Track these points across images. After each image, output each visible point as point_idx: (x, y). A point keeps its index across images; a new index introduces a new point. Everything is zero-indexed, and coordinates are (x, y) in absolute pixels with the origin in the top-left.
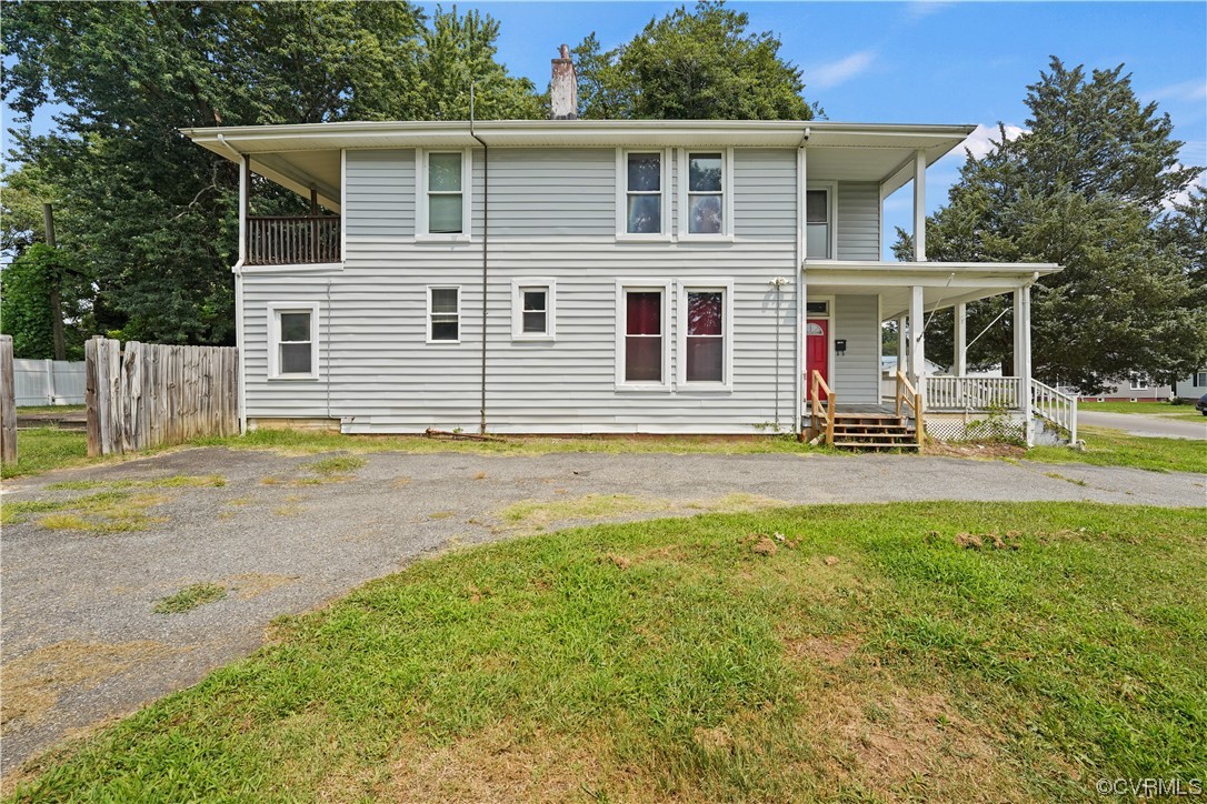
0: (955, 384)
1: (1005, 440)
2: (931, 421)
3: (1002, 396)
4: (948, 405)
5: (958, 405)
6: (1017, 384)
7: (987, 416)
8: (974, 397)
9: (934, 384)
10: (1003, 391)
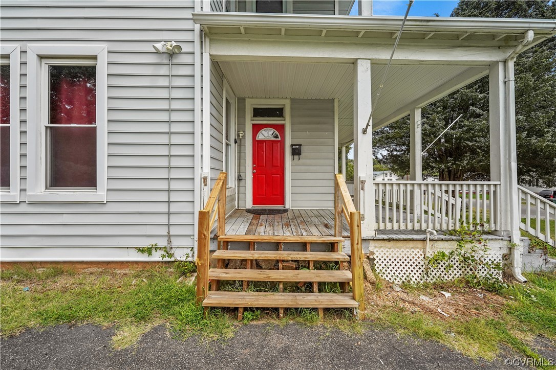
0: (412, 192)
1: (479, 283)
2: (380, 252)
3: (475, 212)
4: (403, 227)
5: (417, 226)
6: (495, 192)
7: (454, 245)
8: (438, 214)
9: (384, 193)
10: (475, 205)
